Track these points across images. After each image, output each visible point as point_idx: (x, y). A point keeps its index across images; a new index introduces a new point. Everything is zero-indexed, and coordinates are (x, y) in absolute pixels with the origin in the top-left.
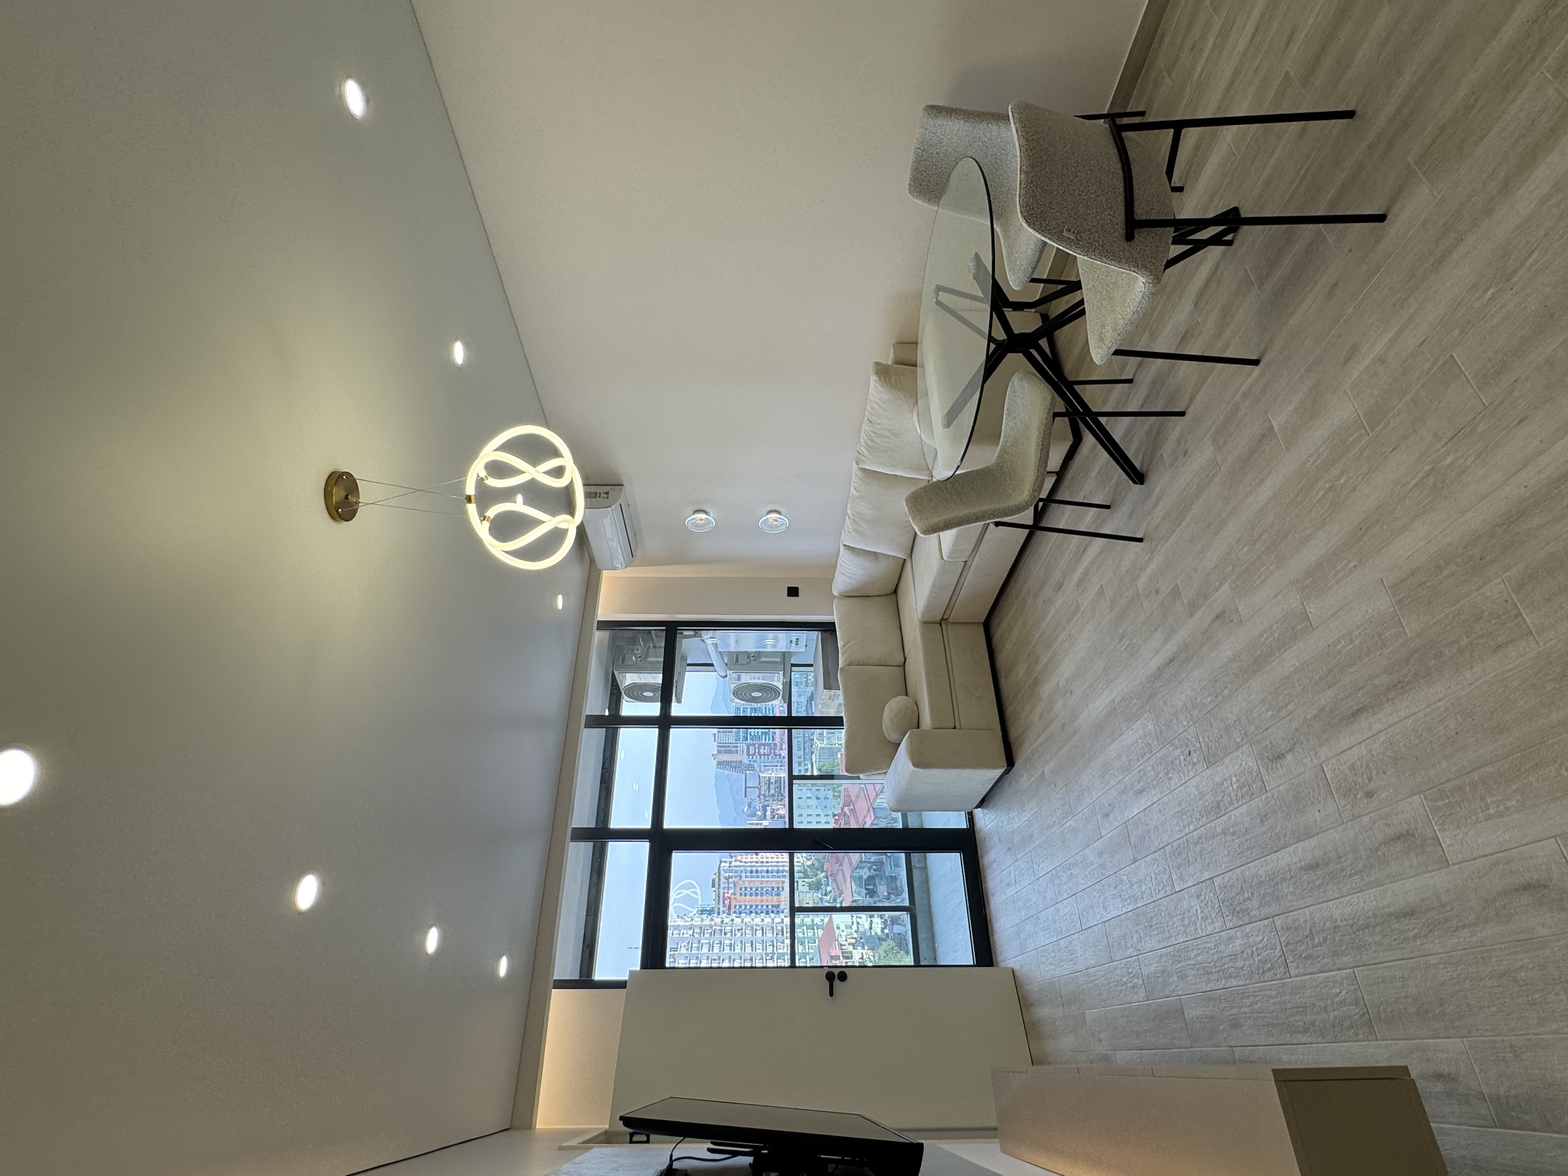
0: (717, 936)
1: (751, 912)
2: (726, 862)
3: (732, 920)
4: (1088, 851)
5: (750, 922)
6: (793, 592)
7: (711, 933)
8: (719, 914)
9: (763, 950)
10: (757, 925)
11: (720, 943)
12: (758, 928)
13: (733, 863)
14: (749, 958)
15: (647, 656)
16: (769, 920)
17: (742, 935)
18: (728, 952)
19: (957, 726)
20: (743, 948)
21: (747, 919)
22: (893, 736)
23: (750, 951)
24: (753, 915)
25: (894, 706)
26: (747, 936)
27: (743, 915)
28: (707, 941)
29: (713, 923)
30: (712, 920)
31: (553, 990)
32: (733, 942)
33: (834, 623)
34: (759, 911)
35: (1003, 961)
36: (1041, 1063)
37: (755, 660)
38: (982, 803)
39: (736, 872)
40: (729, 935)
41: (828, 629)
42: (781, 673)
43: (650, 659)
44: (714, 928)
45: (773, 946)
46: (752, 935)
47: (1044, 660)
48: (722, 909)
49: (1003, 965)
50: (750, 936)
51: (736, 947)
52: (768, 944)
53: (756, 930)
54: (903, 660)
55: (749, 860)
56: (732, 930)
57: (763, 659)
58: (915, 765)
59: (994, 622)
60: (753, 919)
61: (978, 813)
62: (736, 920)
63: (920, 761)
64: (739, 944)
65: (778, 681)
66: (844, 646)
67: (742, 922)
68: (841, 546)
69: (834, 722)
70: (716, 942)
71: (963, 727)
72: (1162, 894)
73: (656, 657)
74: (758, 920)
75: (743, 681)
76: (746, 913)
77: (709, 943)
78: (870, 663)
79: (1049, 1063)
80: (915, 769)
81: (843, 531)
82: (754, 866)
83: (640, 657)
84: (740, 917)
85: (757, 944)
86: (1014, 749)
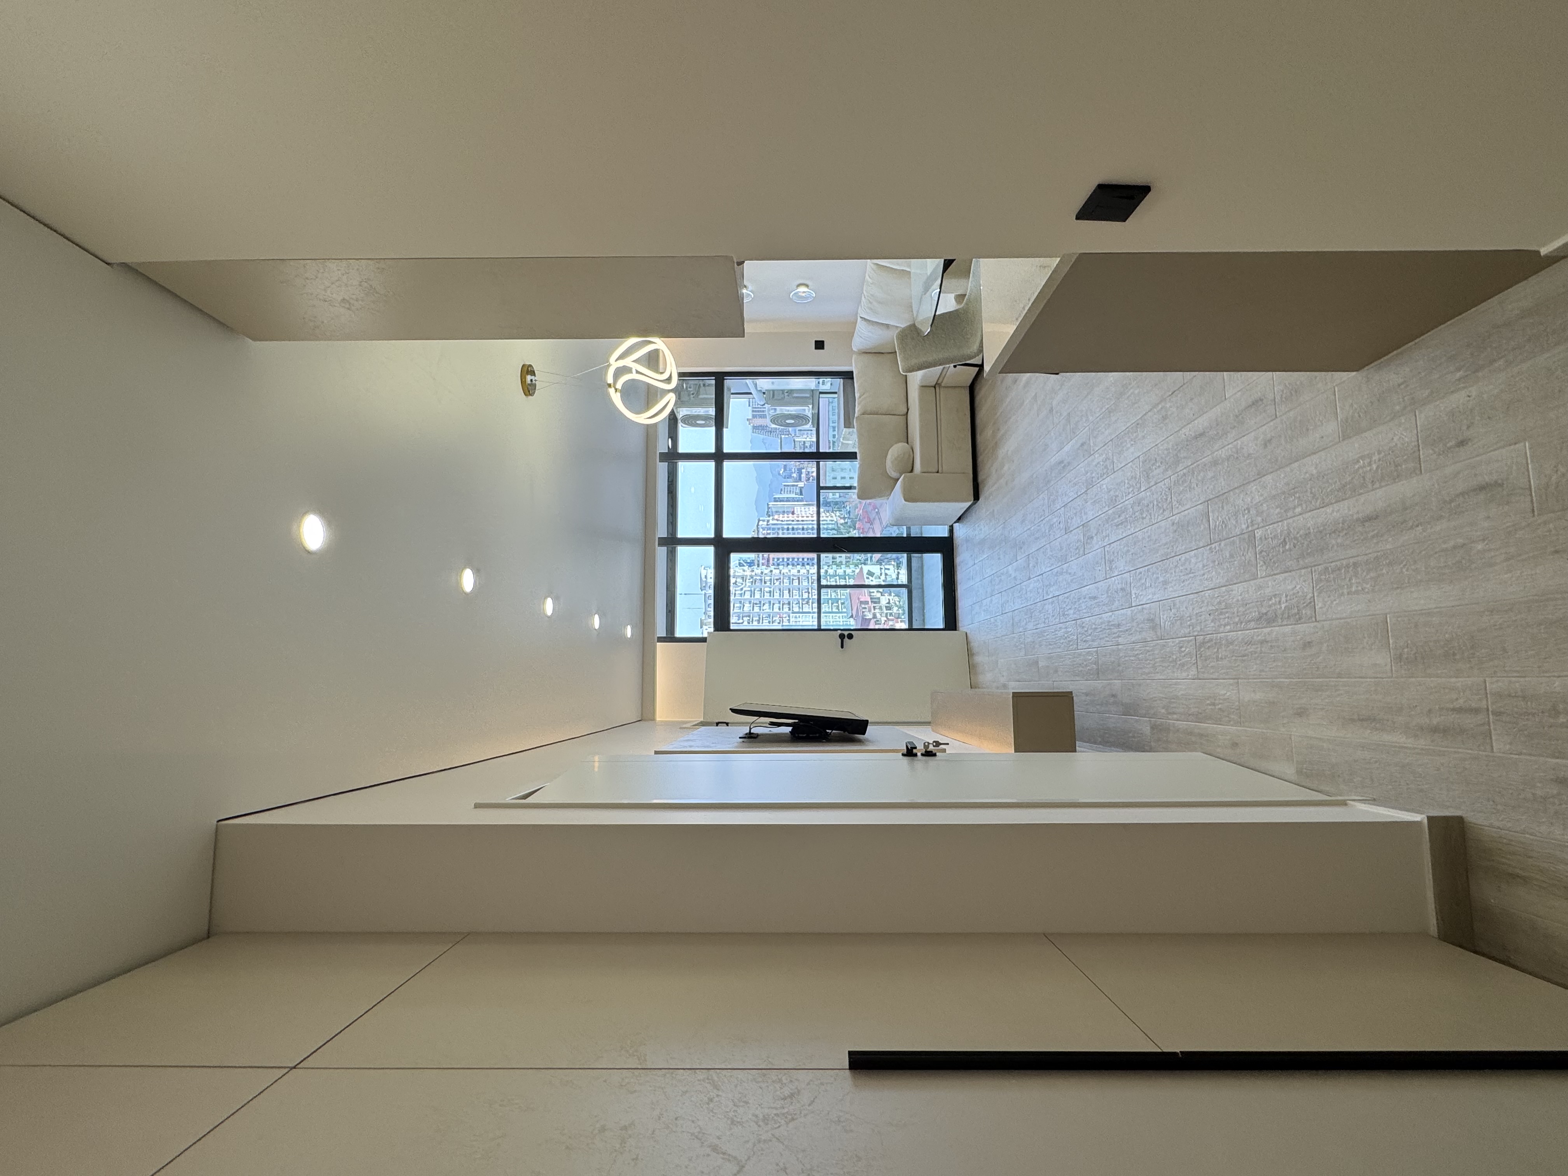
0: (758, 584)
1: (788, 564)
2: (764, 521)
3: (771, 571)
4: (1010, 567)
5: (787, 573)
6: (820, 345)
7: (752, 582)
8: (758, 565)
9: (799, 596)
10: (793, 575)
11: (761, 590)
12: (795, 578)
13: (771, 522)
14: (787, 602)
15: (698, 393)
16: (805, 571)
17: (780, 584)
18: (768, 597)
19: (940, 471)
20: (781, 594)
21: (785, 570)
22: (894, 474)
23: (788, 597)
24: (790, 567)
25: (896, 450)
26: (785, 584)
27: (781, 567)
28: (749, 589)
29: (753, 574)
30: (753, 571)
31: (658, 643)
32: (772, 589)
33: (852, 372)
34: (796, 564)
35: (962, 627)
36: (976, 688)
37: (788, 396)
38: (959, 519)
39: (774, 529)
40: (768, 584)
41: (848, 376)
42: (811, 406)
43: (701, 396)
44: (754, 578)
45: (809, 593)
46: (790, 584)
47: (1002, 432)
48: (761, 561)
49: (961, 629)
50: (788, 584)
51: (775, 594)
52: (803, 592)
53: (793, 579)
54: (906, 410)
55: (786, 519)
56: (771, 579)
57: (795, 395)
58: (905, 500)
59: (977, 388)
60: (790, 571)
61: (956, 526)
62: (774, 571)
63: (910, 497)
64: (778, 592)
65: (808, 411)
66: (860, 397)
67: (780, 573)
68: (859, 318)
69: (851, 456)
70: (757, 589)
71: (944, 471)
72: (1038, 600)
73: (707, 394)
74: (794, 571)
75: (778, 412)
76: (783, 565)
77: (751, 590)
78: (880, 412)
79: (979, 688)
80: (906, 502)
81: (860, 307)
82: (790, 524)
83: (693, 394)
84: (778, 569)
85: (794, 591)
86: (981, 487)
